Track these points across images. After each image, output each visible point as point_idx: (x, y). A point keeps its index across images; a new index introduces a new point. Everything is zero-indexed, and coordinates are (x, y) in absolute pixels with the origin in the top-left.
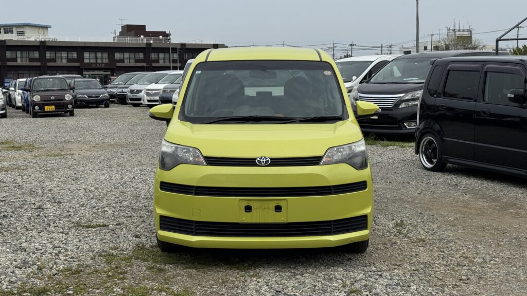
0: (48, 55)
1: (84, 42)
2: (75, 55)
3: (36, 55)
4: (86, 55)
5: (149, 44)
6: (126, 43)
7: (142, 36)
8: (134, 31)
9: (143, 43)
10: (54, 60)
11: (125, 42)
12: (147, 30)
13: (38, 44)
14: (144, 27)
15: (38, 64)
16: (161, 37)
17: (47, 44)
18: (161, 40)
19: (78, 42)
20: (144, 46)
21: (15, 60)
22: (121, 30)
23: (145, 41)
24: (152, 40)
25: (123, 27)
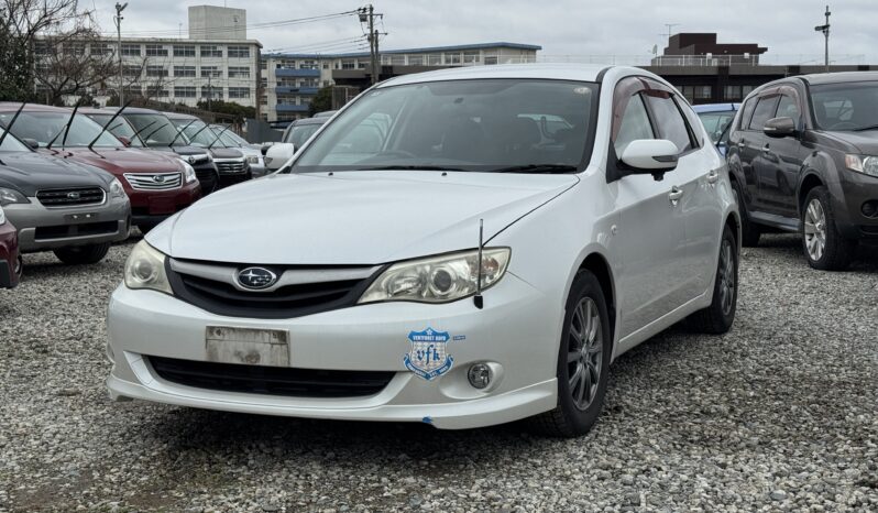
5: (723, 69)
6: (678, 67)
7: (709, 55)
8: (693, 46)
9: (711, 67)
11: (674, 64)
14: (713, 36)
16: (747, 55)
18: (746, 60)
20: (714, 73)
22: (667, 45)
23: (715, 63)
24: (729, 61)
25: (672, 39)
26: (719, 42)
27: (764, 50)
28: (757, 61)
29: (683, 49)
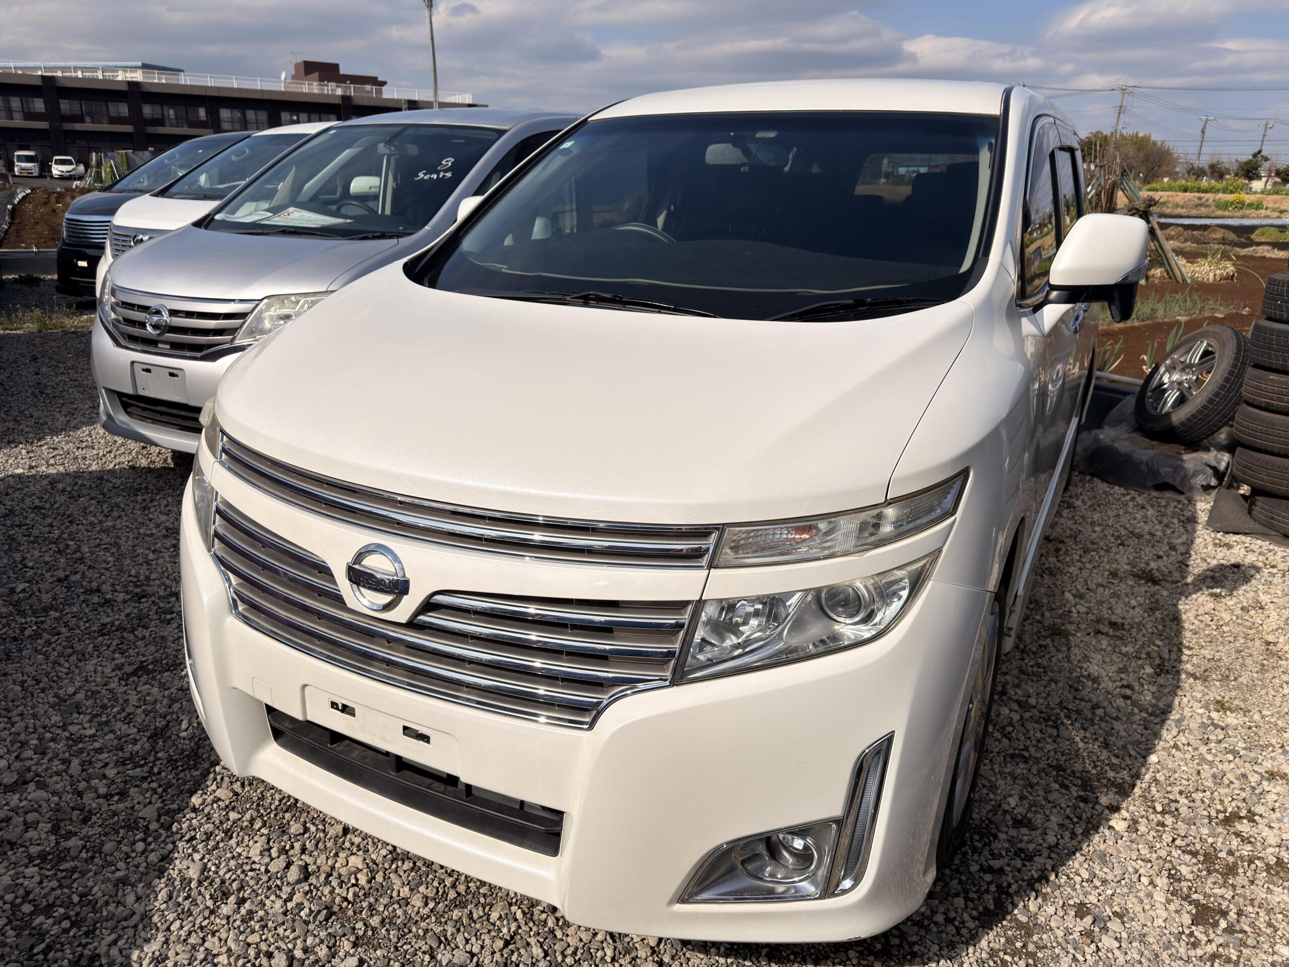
0: (147, 110)
1: (219, 88)
2: (202, 113)
3: (123, 109)
4: (225, 114)
5: (346, 98)
6: (302, 94)
7: (334, 84)
8: (316, 74)
9: (334, 96)
10: (161, 122)
11: (300, 91)
15: (129, 129)
16: (368, 87)
17: (144, 90)
18: (368, 92)
19: (206, 88)
20: (339, 101)
21: (79, 119)
22: (293, 72)
23: (339, 92)
24: (351, 90)
25: (297, 66)
26: (343, 71)
27: (383, 83)
28: (379, 92)
29: (308, 77)
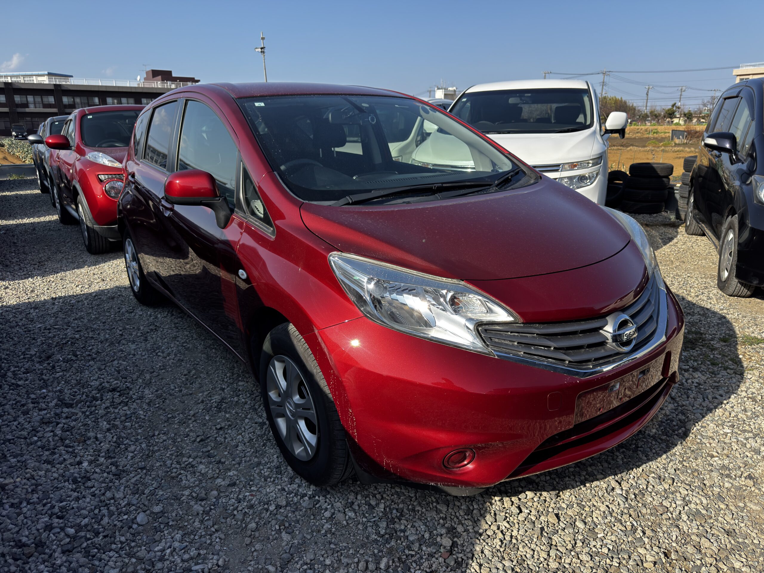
0: (65, 100)
1: (106, 86)
3: (51, 100)
4: (109, 100)
6: (152, 88)
7: (170, 82)
8: (160, 77)
10: (73, 106)
11: (151, 86)
12: (174, 75)
13: (52, 88)
14: (170, 72)
15: (55, 110)
16: (190, 83)
17: (63, 88)
19: (99, 86)
21: (26, 105)
22: (145, 76)
25: (147, 73)
27: (198, 81)
29: (155, 78)
